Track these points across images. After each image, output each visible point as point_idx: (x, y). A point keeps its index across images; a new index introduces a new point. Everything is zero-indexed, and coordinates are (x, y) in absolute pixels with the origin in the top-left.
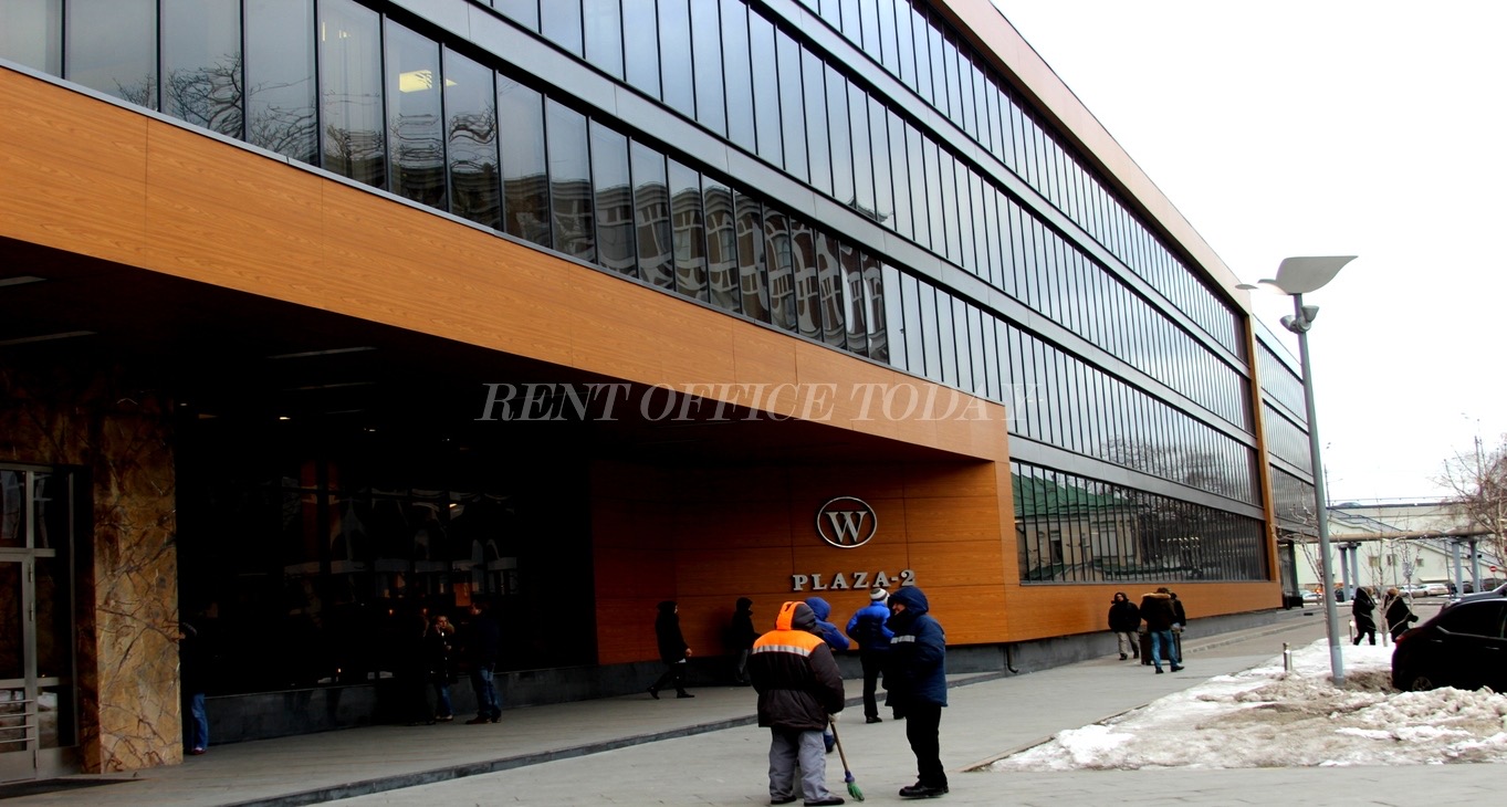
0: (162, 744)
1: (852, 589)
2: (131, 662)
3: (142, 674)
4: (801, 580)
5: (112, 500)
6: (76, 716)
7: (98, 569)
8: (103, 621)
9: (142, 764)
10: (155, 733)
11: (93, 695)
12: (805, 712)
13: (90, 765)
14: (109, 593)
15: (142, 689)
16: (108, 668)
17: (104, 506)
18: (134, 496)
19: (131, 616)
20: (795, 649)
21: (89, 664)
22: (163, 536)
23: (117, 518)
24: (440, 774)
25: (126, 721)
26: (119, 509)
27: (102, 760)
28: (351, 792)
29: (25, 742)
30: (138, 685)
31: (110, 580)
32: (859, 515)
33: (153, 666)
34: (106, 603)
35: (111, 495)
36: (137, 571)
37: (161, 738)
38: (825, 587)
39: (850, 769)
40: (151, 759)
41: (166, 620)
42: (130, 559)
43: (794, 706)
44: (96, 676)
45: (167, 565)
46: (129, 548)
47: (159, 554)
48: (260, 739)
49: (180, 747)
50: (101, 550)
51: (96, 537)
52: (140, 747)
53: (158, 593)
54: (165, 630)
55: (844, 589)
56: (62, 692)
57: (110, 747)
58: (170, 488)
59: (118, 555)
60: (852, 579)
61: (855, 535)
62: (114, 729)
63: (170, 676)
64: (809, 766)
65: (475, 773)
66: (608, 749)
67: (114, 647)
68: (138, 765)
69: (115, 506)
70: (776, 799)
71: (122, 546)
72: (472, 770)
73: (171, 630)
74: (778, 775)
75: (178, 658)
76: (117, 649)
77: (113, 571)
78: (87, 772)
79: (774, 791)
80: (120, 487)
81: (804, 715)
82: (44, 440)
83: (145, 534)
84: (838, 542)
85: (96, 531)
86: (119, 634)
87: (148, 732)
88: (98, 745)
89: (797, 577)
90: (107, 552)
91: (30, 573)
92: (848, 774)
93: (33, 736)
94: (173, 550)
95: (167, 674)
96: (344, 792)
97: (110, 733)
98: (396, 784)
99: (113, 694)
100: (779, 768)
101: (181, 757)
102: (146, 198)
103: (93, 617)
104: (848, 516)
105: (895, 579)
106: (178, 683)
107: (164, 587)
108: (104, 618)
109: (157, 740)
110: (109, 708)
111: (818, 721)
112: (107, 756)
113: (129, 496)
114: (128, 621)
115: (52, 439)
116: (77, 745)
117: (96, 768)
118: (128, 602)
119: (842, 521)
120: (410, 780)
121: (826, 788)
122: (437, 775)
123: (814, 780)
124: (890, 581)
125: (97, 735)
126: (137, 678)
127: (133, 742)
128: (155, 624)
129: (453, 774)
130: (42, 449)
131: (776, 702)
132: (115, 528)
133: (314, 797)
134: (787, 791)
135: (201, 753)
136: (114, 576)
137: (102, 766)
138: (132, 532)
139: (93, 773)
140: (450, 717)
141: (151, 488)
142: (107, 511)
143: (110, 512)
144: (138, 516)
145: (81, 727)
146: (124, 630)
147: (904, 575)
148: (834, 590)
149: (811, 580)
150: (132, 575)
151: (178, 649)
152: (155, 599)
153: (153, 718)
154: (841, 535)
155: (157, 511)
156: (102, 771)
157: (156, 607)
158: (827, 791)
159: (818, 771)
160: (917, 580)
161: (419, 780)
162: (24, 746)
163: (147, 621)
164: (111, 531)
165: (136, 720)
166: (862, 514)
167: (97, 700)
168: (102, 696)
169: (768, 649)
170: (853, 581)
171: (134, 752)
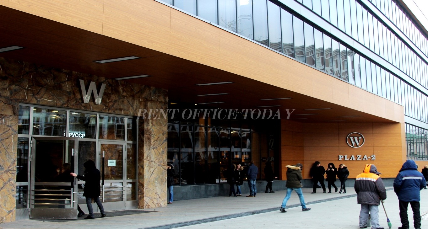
0: (161, 201)
1: (356, 160)
2: (154, 176)
3: (156, 179)
4: (341, 157)
5: (149, 127)
6: (137, 191)
7: (145, 147)
8: (146, 163)
9: (156, 206)
10: (159, 197)
11: (142, 185)
12: (374, 200)
13: (141, 206)
14: (148, 155)
15: (156, 184)
16: (147, 177)
17: (147, 129)
18: (156, 126)
19: (154, 162)
20: (371, 179)
21: (141, 175)
22: (164, 138)
23: (151, 132)
24: (247, 213)
25: (152, 193)
26: (151, 130)
27: (144, 205)
28: (222, 218)
29: (123, 199)
30: (155, 182)
31: (148, 151)
32: (359, 138)
33: (159, 177)
34: (147, 158)
35: (149, 125)
36: (156, 148)
37: (161, 199)
38: (348, 159)
39: (389, 218)
40: (158, 205)
41: (164, 163)
42: (154, 145)
43: (370, 198)
44: (143, 180)
45: (165, 147)
46: (154, 142)
47: (162, 144)
48: (187, 199)
49: (166, 202)
50: (146, 142)
51: (145, 138)
52: (155, 201)
53: (162, 155)
54: (164, 166)
55: (354, 160)
56: (133, 184)
57: (147, 201)
58: (166, 124)
59: (151, 144)
60: (357, 157)
61: (358, 144)
62: (148, 195)
63: (164, 180)
64: (374, 217)
65: (257, 213)
66: (294, 207)
67: (149, 171)
68: (154, 206)
69: (151, 129)
70: (361, 227)
71: (152, 141)
72: (256, 212)
73: (165, 166)
74: (363, 219)
75: (167, 175)
76: (150, 172)
77: (149, 148)
78: (140, 208)
79: (361, 224)
80: (152, 123)
81: (373, 200)
82: (131, 108)
83: (159, 137)
84: (353, 146)
85: (145, 136)
86: (150, 167)
87: (157, 197)
88: (143, 200)
89: (340, 156)
90: (148, 142)
91: (125, 148)
92: (388, 219)
93: (125, 197)
94: (166, 142)
95: (163, 180)
96: (220, 218)
97: (147, 197)
98: (235, 216)
99: (148, 185)
100: (363, 217)
101: (167, 204)
102: (170, 32)
103: (143, 162)
104: (356, 138)
105: (369, 157)
106: (167, 182)
107: (164, 154)
108: (146, 162)
109: (160, 199)
110: (147, 189)
111: (377, 202)
112: (146, 203)
113: (155, 126)
114: (153, 163)
115: (133, 108)
116: (137, 200)
117: (143, 207)
118: (153, 157)
119: (354, 140)
120: (239, 215)
121: (379, 224)
122: (246, 214)
123: (375, 221)
124: (368, 158)
125: (143, 197)
126: (155, 181)
127: (153, 199)
128: (161, 164)
129: (251, 214)
130: (130, 111)
131: (364, 196)
132: (150, 135)
133: (212, 220)
134: (365, 225)
135: (171, 203)
136: (149, 150)
137: (144, 207)
138: (155, 137)
139: (142, 208)
140: (241, 195)
141: (160, 124)
142: (148, 130)
143: (149, 131)
144: (157, 132)
145: (138, 195)
146: (152, 166)
147: (372, 156)
148: (351, 160)
149: (344, 157)
150: (154, 150)
151: (167, 172)
152: (161, 157)
153: (159, 192)
154: (354, 144)
155: (162, 131)
156: (144, 208)
157: (161, 159)
158: (379, 225)
159: (376, 218)
160: (376, 158)
161: (241, 215)
162: (122, 200)
163: (159, 163)
164: (149, 136)
165: (155, 193)
166: (360, 138)
167: (143, 187)
168: (145, 186)
169: (362, 179)
170: (357, 158)
171: (153, 203)
